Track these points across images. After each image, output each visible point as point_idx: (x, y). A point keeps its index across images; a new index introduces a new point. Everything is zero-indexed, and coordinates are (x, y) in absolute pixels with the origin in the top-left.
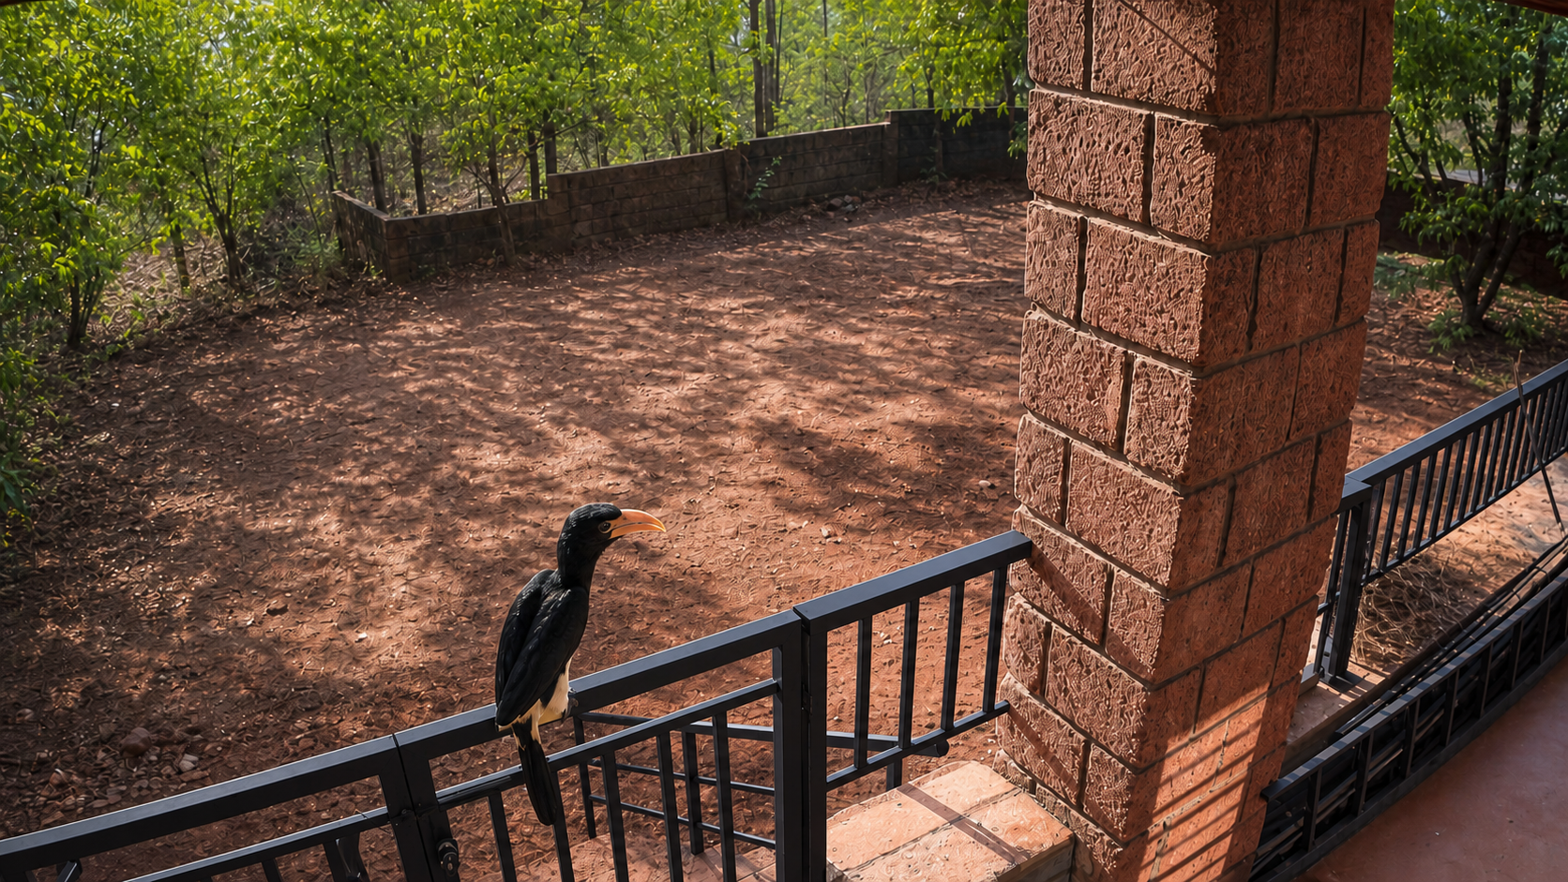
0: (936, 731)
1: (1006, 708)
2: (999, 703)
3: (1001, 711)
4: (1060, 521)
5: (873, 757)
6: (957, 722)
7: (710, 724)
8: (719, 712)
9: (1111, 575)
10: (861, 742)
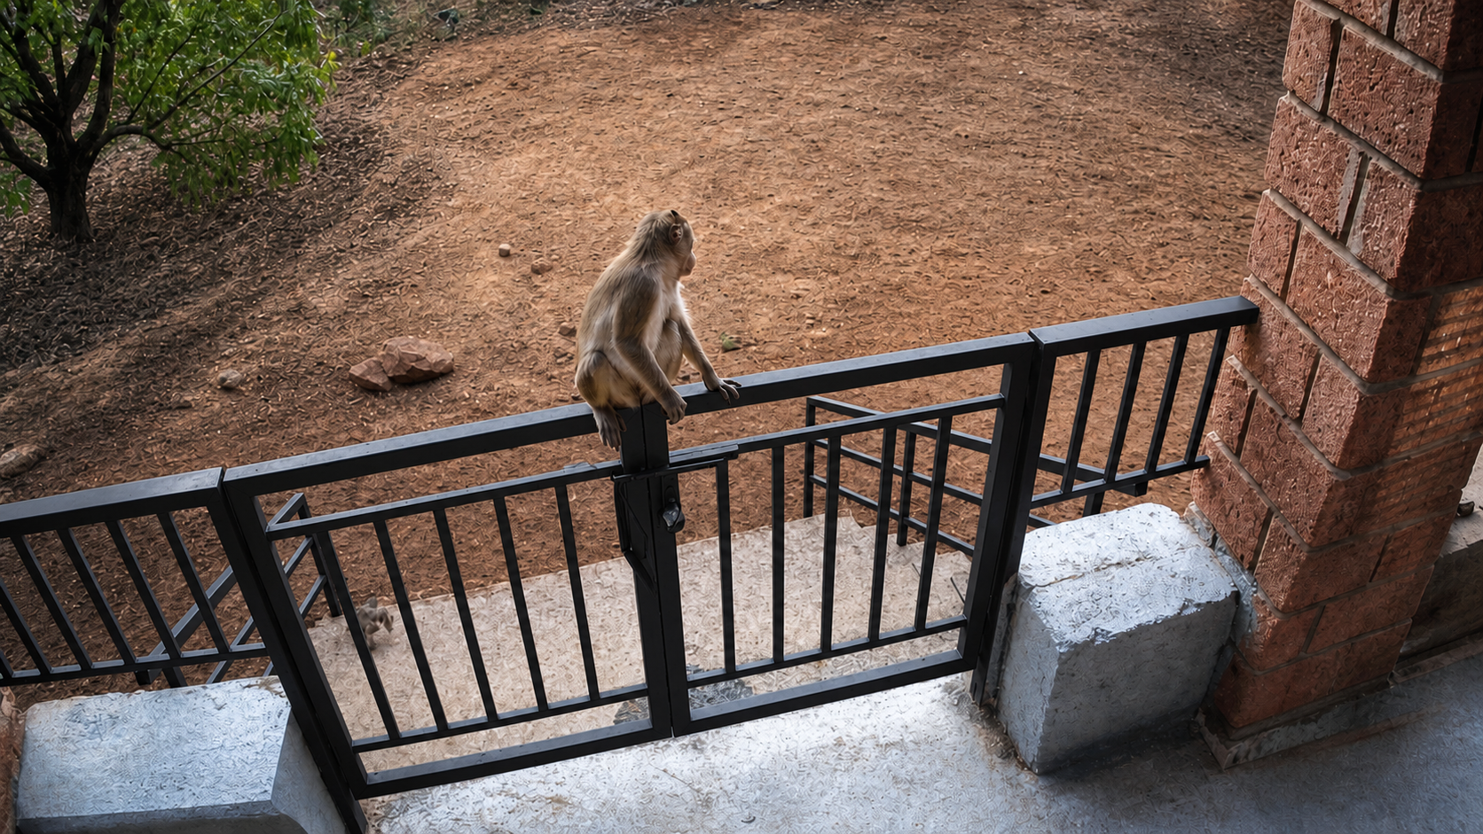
0: (1140, 472)
1: (1205, 464)
2: (1199, 457)
3: (1198, 465)
4: (1283, 296)
5: (1078, 486)
6: (1160, 467)
7: (936, 428)
8: (946, 416)
9: (1318, 357)
10: (1070, 471)
